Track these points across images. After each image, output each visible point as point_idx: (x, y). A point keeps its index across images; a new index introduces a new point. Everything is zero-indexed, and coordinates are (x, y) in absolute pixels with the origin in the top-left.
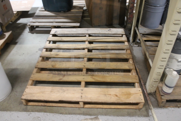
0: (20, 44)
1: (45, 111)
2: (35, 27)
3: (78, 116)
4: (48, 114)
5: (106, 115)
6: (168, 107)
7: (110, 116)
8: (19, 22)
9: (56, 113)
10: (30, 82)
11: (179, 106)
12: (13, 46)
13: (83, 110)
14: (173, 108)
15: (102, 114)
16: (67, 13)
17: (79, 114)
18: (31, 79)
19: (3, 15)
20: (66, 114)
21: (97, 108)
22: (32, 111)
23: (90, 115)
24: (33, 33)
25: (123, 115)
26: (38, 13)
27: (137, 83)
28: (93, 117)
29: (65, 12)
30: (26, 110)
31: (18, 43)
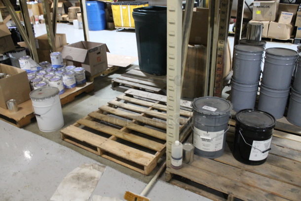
0: (96, 96)
1: (72, 148)
2: (120, 84)
3: (92, 160)
4: (73, 151)
5: (113, 168)
6: (175, 184)
7: (116, 169)
8: (111, 76)
9: (79, 152)
10: (76, 123)
11: (187, 187)
12: (89, 96)
13: (100, 157)
14: (179, 188)
15: (110, 166)
16: (159, 77)
17: (94, 159)
18: (78, 121)
19: (94, 66)
20: (85, 155)
21: (111, 161)
22: (64, 145)
23: (101, 163)
24: (114, 90)
25: (127, 174)
26: (131, 71)
27: (159, 152)
28: (102, 165)
29: (157, 75)
30: (60, 143)
31: (94, 95)
